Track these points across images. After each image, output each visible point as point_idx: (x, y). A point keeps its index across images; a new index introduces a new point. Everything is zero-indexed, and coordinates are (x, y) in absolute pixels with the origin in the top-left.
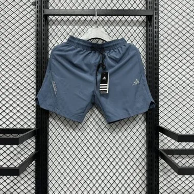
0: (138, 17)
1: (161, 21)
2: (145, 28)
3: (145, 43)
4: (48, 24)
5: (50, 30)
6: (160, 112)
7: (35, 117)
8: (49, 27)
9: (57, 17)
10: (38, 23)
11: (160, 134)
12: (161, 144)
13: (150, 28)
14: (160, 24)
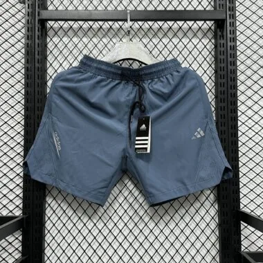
0: (200, 23)
1: (240, 28)
2: (213, 41)
3: (213, 66)
4: (46, 34)
5: (50, 46)
6: (241, 185)
7: (21, 195)
8: (48, 40)
9: (61, 23)
10: (30, 34)
11: (243, 224)
12: (245, 243)
13: (222, 42)
14: (238, 33)
